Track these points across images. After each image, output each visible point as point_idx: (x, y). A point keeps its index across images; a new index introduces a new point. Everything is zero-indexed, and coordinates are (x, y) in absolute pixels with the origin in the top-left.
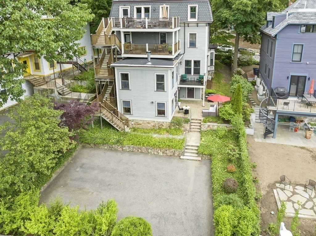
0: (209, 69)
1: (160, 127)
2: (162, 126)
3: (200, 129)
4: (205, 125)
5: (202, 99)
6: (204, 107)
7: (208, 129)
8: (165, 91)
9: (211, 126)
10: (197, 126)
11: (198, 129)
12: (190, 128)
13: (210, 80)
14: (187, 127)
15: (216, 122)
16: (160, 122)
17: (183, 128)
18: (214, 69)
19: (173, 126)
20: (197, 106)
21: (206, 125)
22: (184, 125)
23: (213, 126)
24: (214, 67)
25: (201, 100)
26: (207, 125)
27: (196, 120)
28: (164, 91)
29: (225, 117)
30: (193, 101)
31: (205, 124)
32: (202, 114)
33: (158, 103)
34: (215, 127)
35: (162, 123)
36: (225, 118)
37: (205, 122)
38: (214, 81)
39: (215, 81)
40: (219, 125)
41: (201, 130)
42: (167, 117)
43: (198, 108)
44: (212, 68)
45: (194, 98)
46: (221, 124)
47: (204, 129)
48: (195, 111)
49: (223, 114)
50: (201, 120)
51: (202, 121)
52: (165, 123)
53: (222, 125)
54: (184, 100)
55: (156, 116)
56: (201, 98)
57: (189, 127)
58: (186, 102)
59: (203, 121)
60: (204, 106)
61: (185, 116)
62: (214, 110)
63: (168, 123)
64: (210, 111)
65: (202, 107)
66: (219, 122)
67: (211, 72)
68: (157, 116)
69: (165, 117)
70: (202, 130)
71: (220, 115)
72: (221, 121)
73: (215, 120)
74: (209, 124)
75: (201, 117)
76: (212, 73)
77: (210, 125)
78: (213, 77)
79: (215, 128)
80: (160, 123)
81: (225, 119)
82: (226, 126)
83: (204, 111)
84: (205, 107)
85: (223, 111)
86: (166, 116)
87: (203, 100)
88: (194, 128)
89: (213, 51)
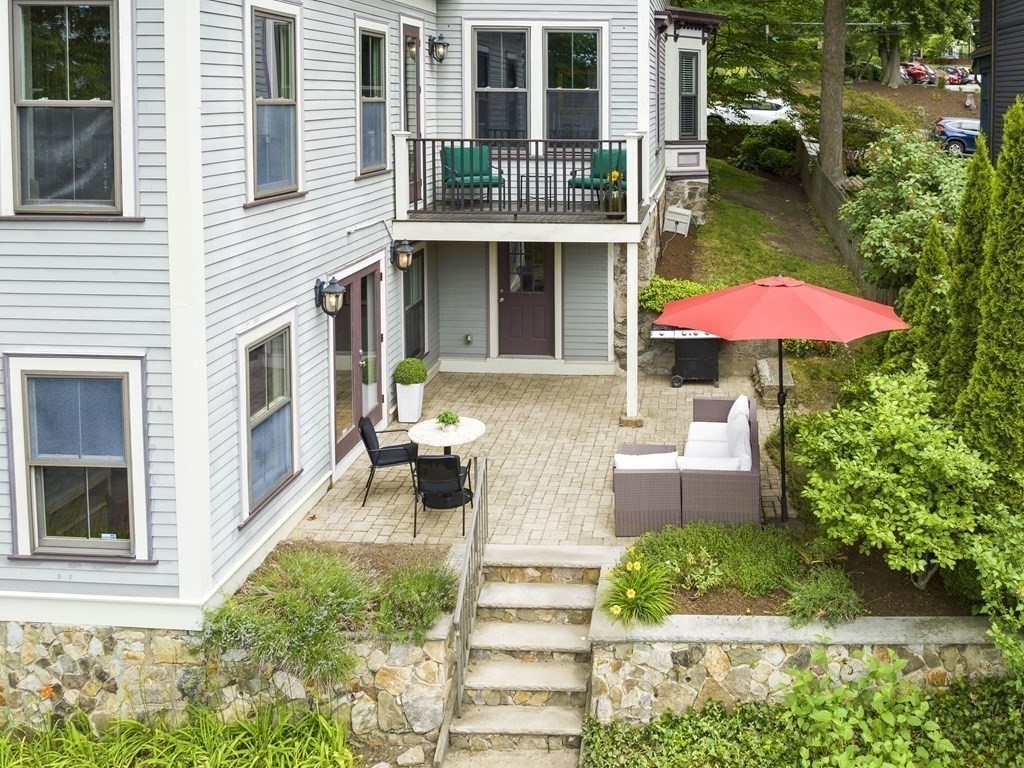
0: (672, 161)
1: (71, 696)
2: (93, 688)
3: (581, 700)
4: (641, 655)
5: (621, 356)
6: (638, 424)
7: (685, 698)
8: (128, 212)
9: (713, 657)
10: (544, 655)
11: (557, 696)
12: (460, 703)
13: (683, 230)
14: (419, 690)
15: (768, 598)
16: (69, 633)
17: (364, 704)
18: (703, 166)
19: (242, 680)
20: (571, 420)
21: (648, 643)
22: (379, 660)
23: (742, 653)
24: (703, 153)
25: (610, 367)
26: (664, 652)
27: (545, 573)
28: (117, 217)
29: (890, 538)
30: (542, 385)
31: (640, 630)
32: (608, 498)
33: (37, 381)
34: (759, 673)
35: (96, 647)
36: (886, 548)
37: (638, 611)
38: (710, 242)
39: (716, 242)
40: (812, 633)
41: (592, 725)
42: (151, 563)
43: (576, 434)
44: (693, 159)
45: (552, 353)
46: (830, 619)
47: (631, 700)
48: (550, 470)
49: (857, 495)
50: (588, 576)
51: (605, 585)
52: (138, 649)
53: (845, 634)
54: (469, 376)
55: (14, 559)
56: (611, 356)
57: (443, 684)
58: (481, 394)
59: (618, 597)
60: (632, 412)
61: (420, 539)
62: (732, 455)
63: (167, 647)
64: (692, 462)
65: (622, 423)
66: (802, 592)
67: (685, 186)
68: (36, 558)
69: (127, 560)
70: (605, 713)
71: (824, 510)
72: (826, 588)
73: (754, 572)
74: (686, 626)
75: (593, 541)
76: (691, 196)
77: (699, 647)
78: (701, 222)
79: (771, 679)
80: (73, 653)
81: (895, 563)
82: (900, 649)
83: (628, 463)
84: (650, 424)
85: (847, 450)
86: (141, 554)
87: (624, 367)
88: (502, 696)
89: (693, 41)
